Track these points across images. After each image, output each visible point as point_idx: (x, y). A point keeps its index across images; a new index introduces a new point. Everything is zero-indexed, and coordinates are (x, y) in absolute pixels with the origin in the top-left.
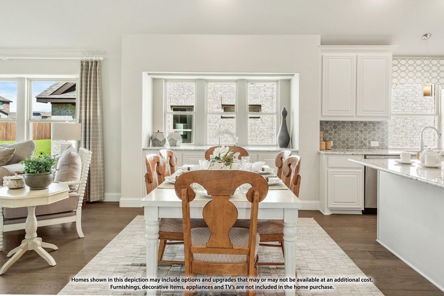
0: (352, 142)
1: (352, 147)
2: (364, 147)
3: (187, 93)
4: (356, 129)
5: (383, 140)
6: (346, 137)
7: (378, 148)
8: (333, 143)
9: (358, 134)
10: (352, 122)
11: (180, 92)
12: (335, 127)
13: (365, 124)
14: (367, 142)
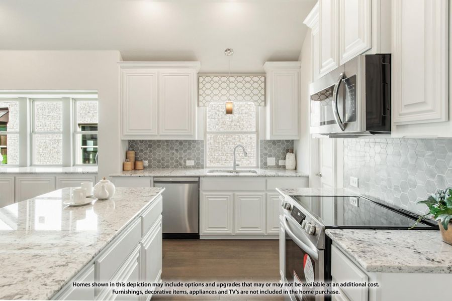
0: (168, 162)
1: (168, 167)
2: (180, 166)
3: (92, 112)
4: (172, 148)
5: (198, 159)
6: (162, 156)
7: (194, 167)
8: (149, 162)
9: (173, 154)
10: (167, 141)
11: (86, 111)
12: (150, 146)
13: (181, 142)
14: (182, 162)
